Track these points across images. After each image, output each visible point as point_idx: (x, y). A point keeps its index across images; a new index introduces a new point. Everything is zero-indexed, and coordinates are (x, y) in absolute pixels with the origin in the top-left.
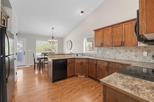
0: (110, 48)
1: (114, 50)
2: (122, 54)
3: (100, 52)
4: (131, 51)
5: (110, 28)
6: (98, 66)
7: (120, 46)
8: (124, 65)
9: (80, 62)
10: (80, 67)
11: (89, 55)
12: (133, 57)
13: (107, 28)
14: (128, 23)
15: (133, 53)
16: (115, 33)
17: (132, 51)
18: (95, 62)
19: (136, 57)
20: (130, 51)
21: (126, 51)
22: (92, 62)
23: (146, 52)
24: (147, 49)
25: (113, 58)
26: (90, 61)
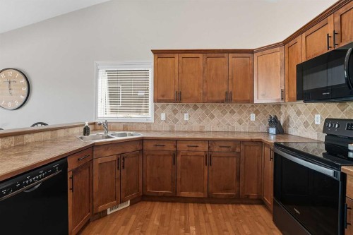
0: (192, 105)
1: (199, 111)
2: (215, 120)
3: (163, 116)
4: (232, 112)
5: (201, 55)
6: (179, 158)
7: (223, 102)
8: (246, 144)
9: (115, 158)
10: (118, 176)
11: (122, 128)
12: (236, 124)
13: (193, 55)
14: (239, 55)
15: (236, 117)
16: (213, 72)
17: (234, 112)
18: (170, 147)
19: (240, 124)
20: (230, 112)
21: (224, 113)
22: (158, 148)
23: (254, 115)
24: (255, 109)
25: (199, 130)
26: (149, 146)
